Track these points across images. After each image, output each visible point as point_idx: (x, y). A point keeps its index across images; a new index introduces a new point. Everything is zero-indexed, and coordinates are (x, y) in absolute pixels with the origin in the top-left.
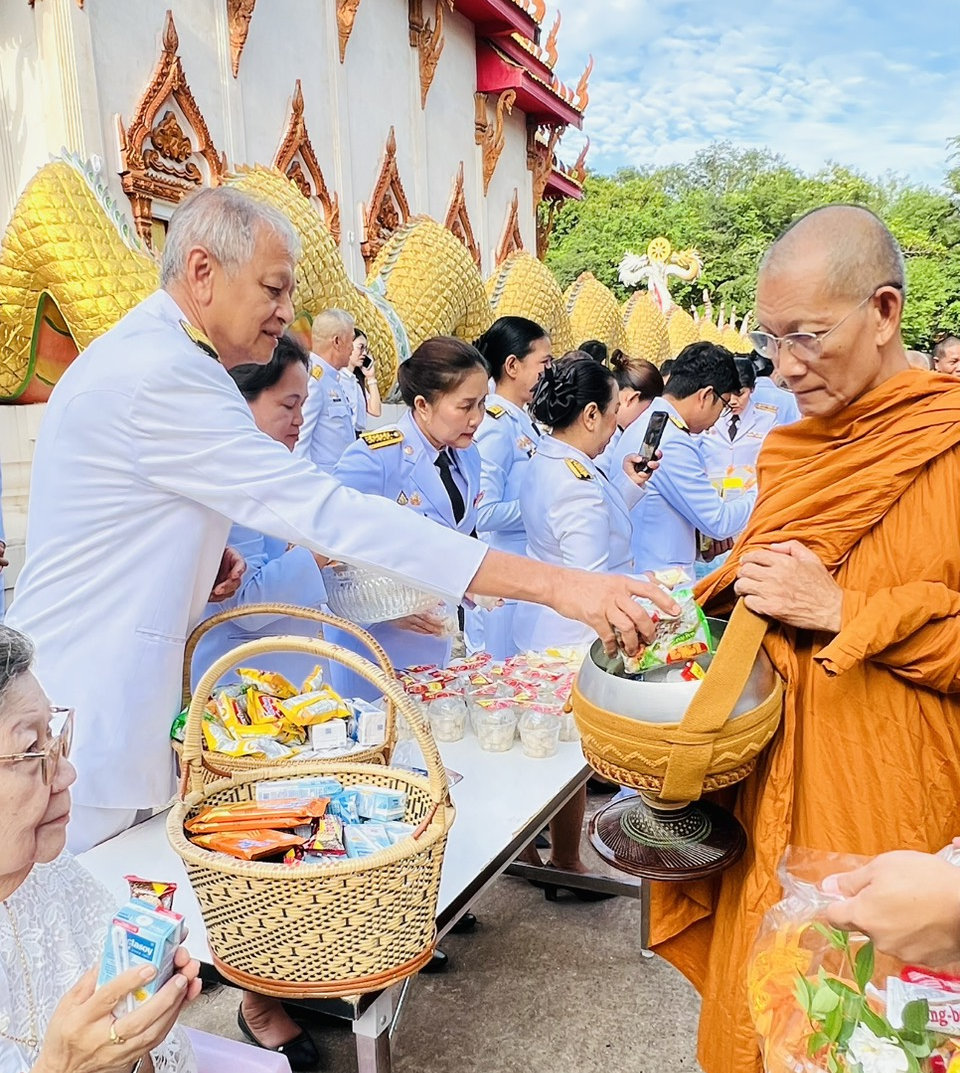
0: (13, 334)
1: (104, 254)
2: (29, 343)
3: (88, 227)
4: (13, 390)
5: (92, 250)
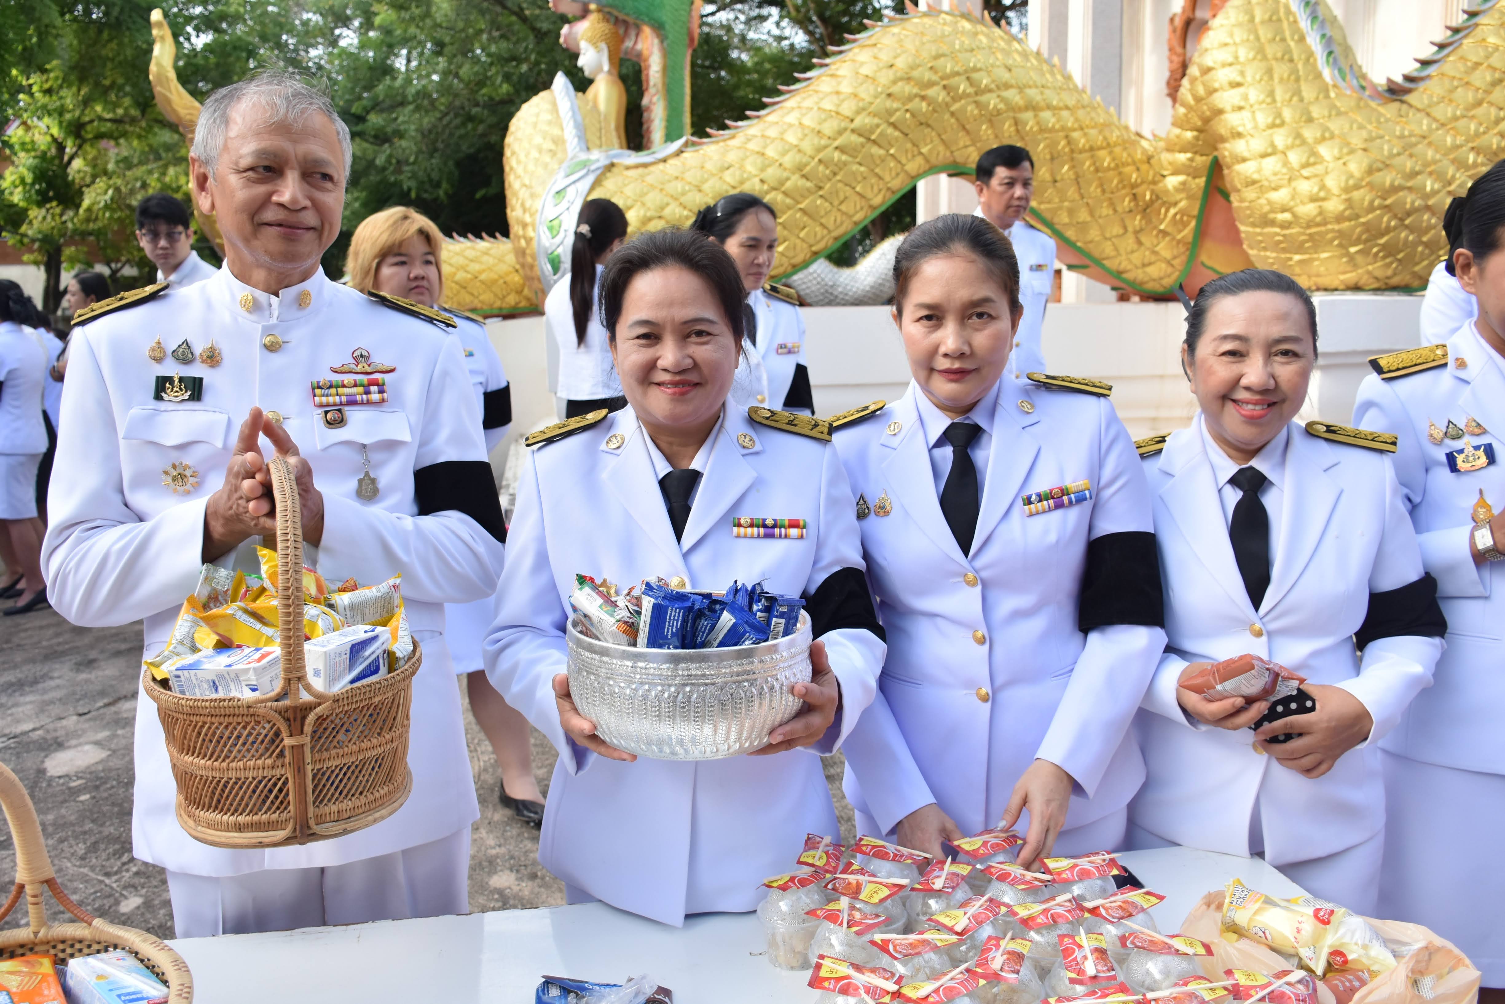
0: (1172, 211)
1: (1287, 97)
2: (1193, 224)
3: (1274, 63)
4: (1168, 282)
5: (1271, 94)
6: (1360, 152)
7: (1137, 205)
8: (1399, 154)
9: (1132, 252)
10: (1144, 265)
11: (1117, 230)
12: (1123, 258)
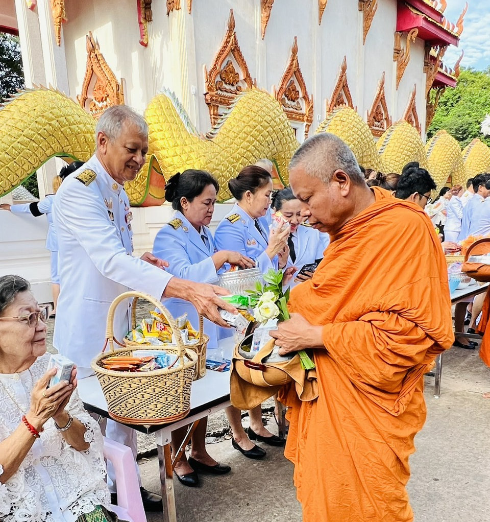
1: (178, 136)
2: (146, 179)
3: (171, 124)
4: (139, 201)
6: (203, 157)
8: (213, 158)
10: (132, 194)
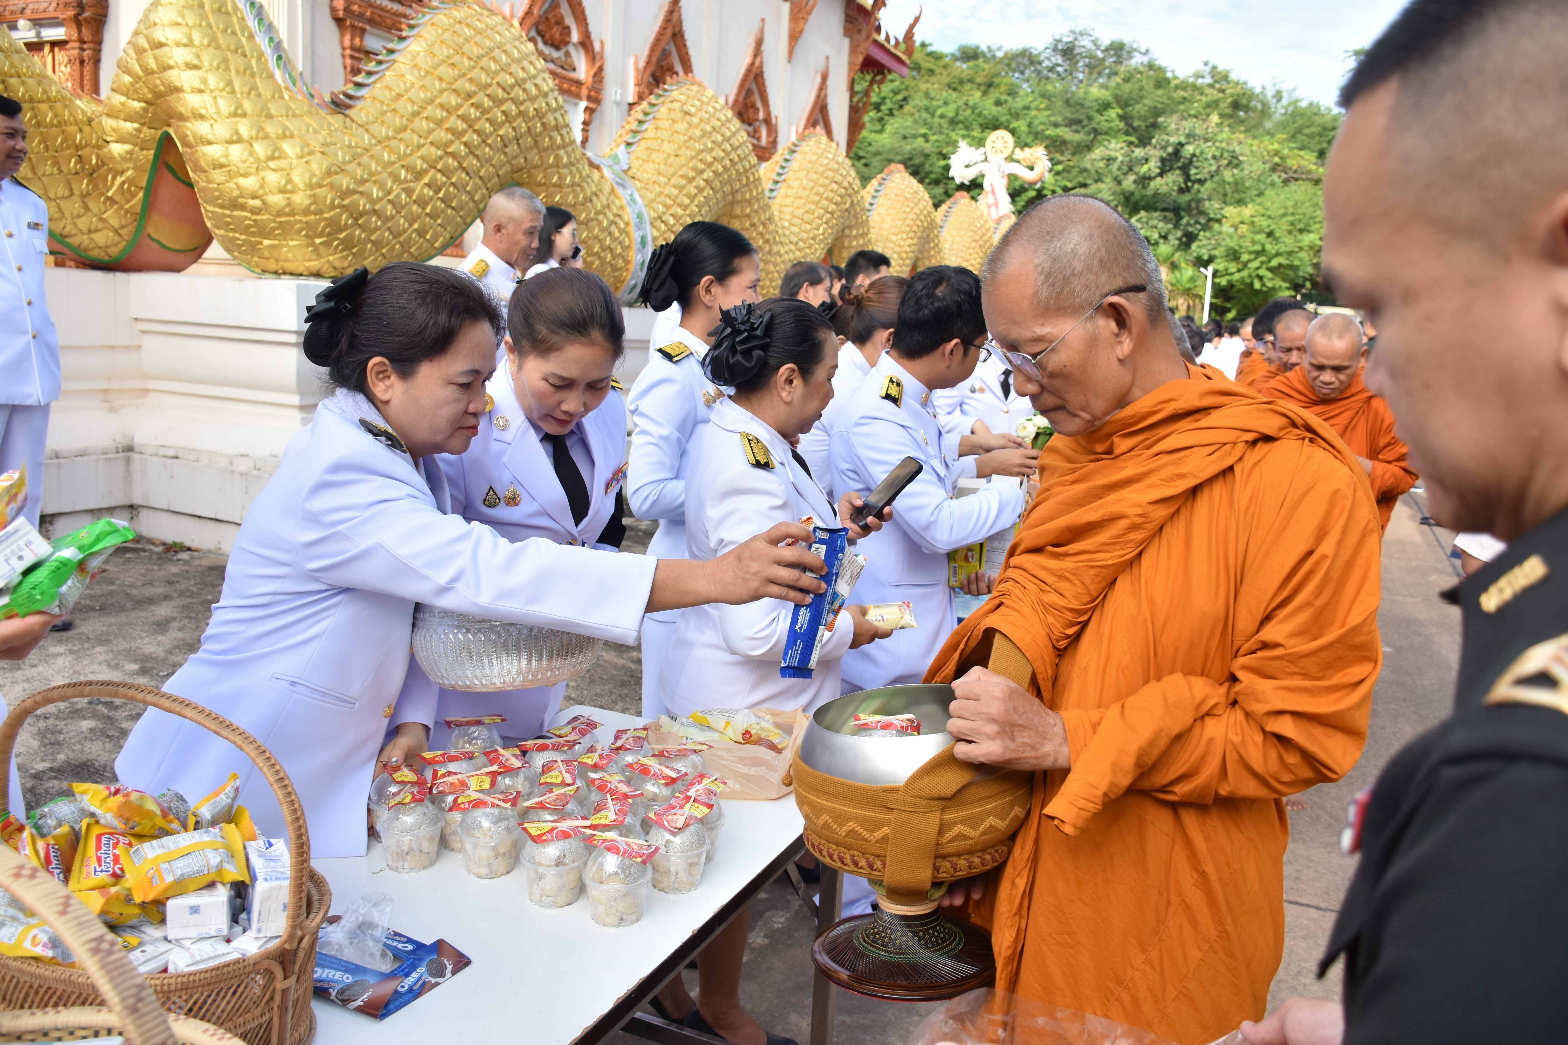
0: (119, 180)
1: (246, 89)
2: (141, 195)
3: (229, 54)
4: (114, 251)
5: (230, 83)
6: (319, 154)
7: (83, 168)
8: (350, 162)
9: (79, 216)
10: (90, 231)
11: (62, 191)
12: (69, 221)
